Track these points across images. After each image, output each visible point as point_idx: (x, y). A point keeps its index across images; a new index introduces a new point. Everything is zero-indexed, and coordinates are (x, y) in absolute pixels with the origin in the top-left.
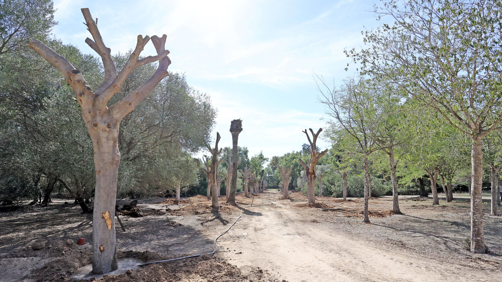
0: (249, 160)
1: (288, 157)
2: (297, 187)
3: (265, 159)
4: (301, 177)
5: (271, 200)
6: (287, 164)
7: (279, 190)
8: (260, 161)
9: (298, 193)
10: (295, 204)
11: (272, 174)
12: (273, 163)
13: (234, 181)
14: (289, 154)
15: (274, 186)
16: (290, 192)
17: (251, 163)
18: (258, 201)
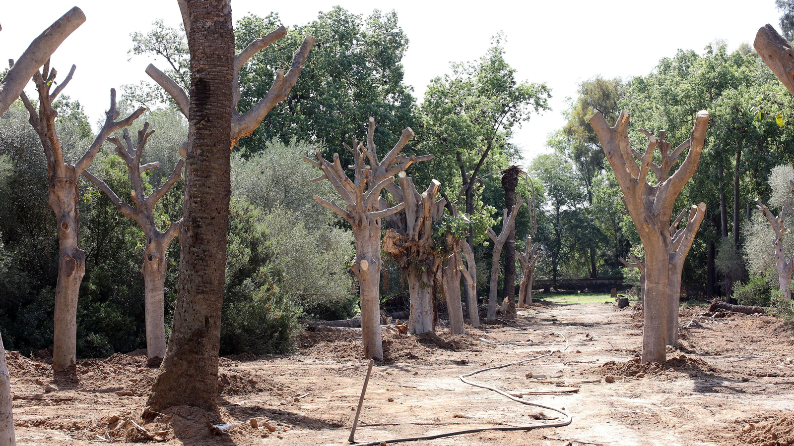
0: (408, 100)
1: (684, 75)
2: (745, 278)
3: (520, 96)
4: (775, 212)
5: (542, 379)
6: (673, 127)
7: (624, 304)
8: (488, 104)
9: (748, 324)
10: (730, 415)
11: (578, 197)
12: (582, 123)
13: (207, 233)
14: (686, 60)
15: (594, 274)
16: (699, 311)
17: (426, 119)
18: (438, 392)
